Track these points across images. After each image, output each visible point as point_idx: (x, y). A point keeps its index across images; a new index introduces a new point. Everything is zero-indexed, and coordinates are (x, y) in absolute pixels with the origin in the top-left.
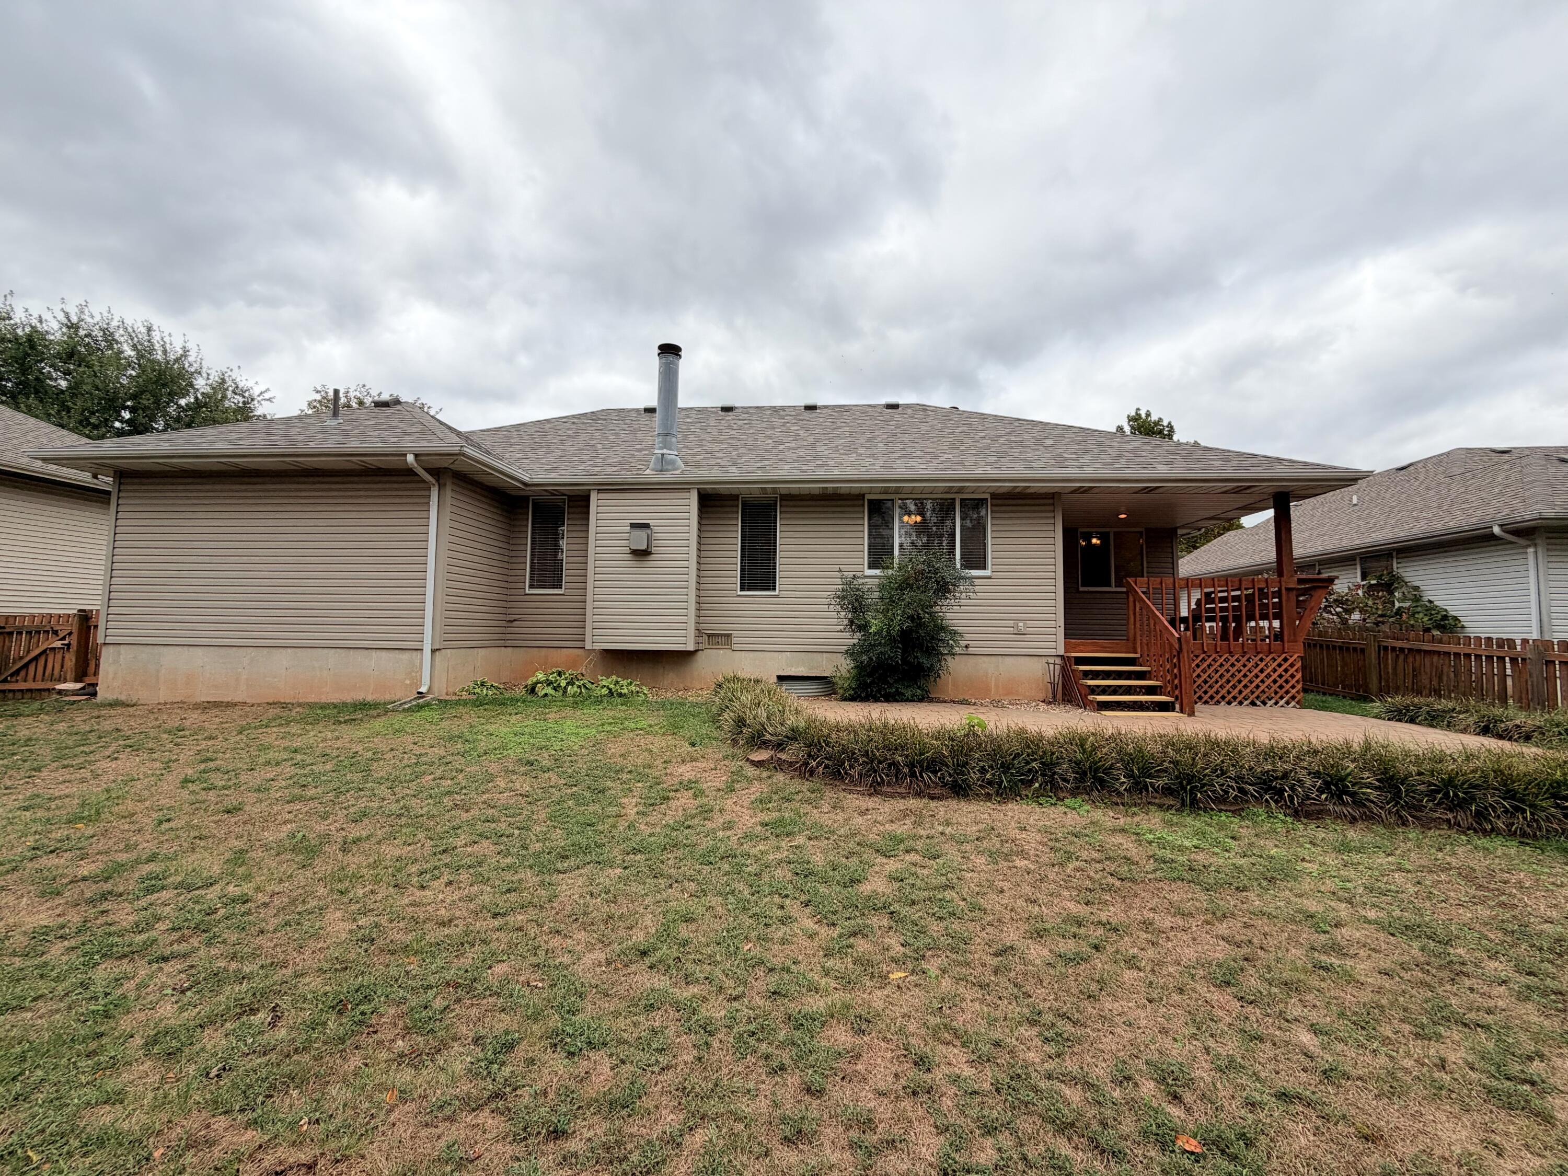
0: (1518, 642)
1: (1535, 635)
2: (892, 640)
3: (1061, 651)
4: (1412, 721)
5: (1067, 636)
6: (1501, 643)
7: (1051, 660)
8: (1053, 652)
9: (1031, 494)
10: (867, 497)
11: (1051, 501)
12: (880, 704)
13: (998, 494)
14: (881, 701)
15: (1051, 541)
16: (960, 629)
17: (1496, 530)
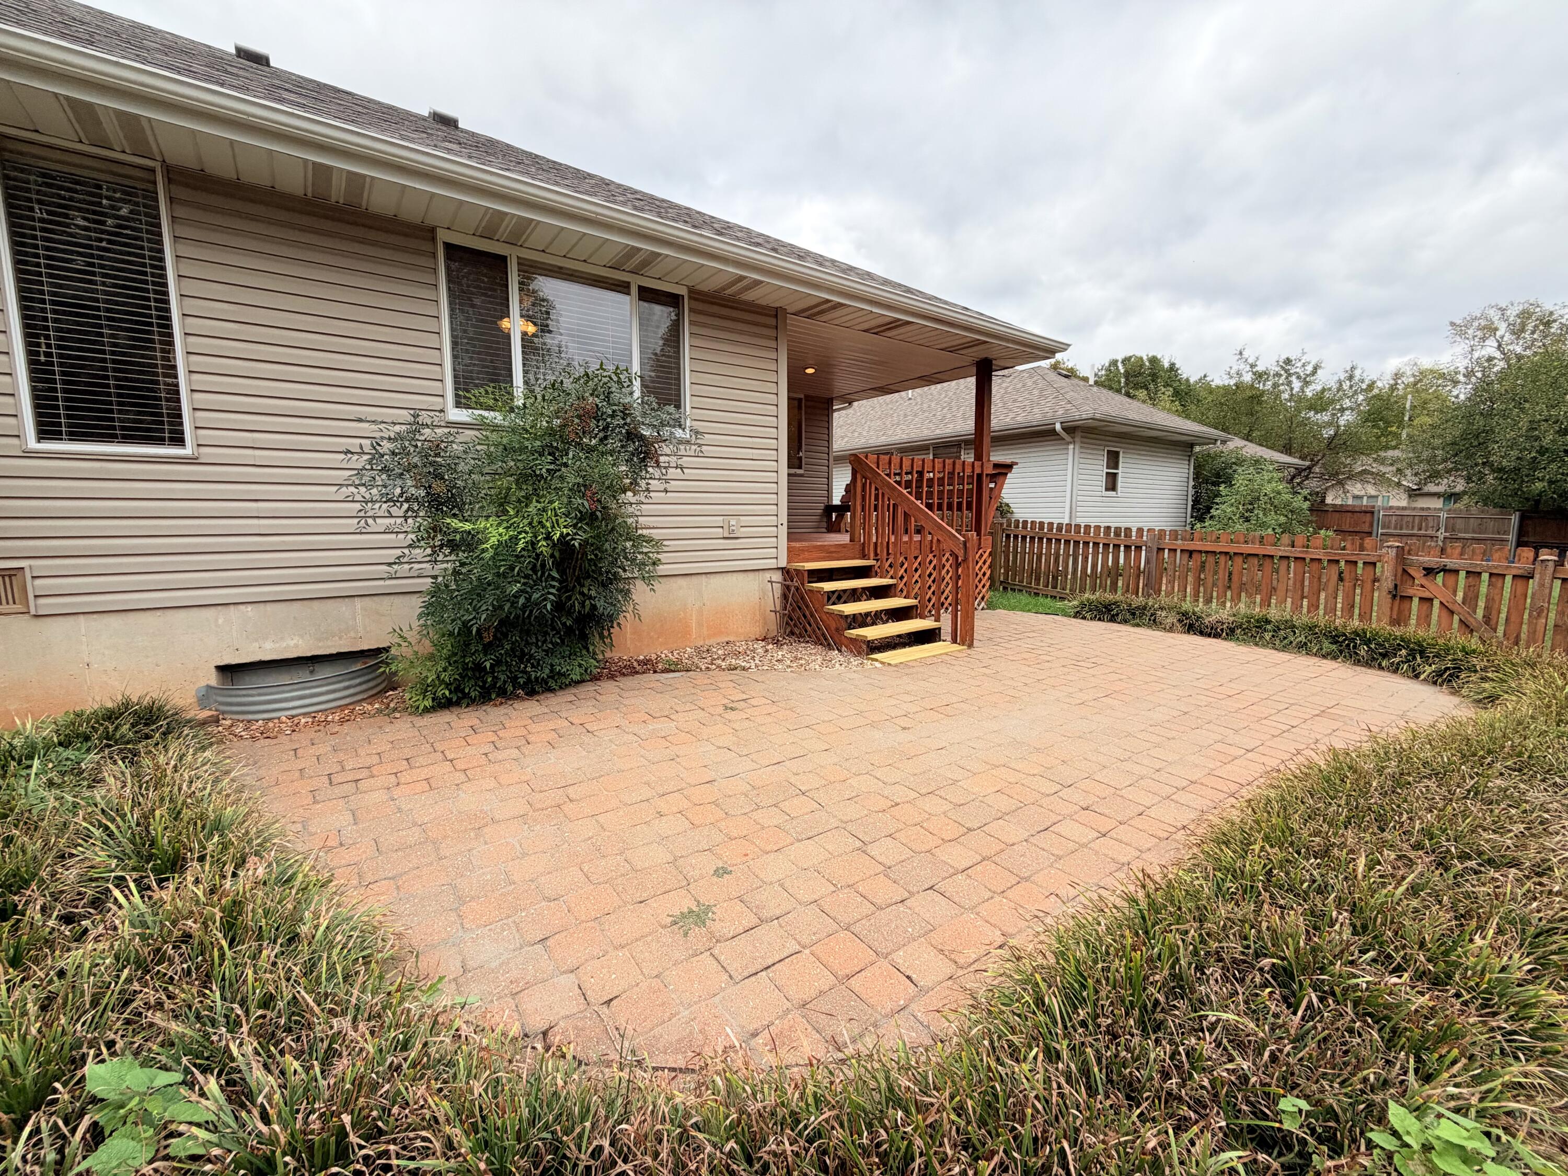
0: (1134, 530)
1: (1066, 521)
2: (538, 566)
3: (783, 563)
4: (1113, 619)
5: (791, 537)
6: (1118, 531)
7: (768, 575)
8: (772, 563)
9: (745, 303)
10: (443, 236)
11: (772, 321)
12: (517, 705)
13: (700, 293)
14: (518, 697)
15: (772, 388)
16: (655, 534)
17: (1058, 427)
